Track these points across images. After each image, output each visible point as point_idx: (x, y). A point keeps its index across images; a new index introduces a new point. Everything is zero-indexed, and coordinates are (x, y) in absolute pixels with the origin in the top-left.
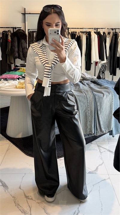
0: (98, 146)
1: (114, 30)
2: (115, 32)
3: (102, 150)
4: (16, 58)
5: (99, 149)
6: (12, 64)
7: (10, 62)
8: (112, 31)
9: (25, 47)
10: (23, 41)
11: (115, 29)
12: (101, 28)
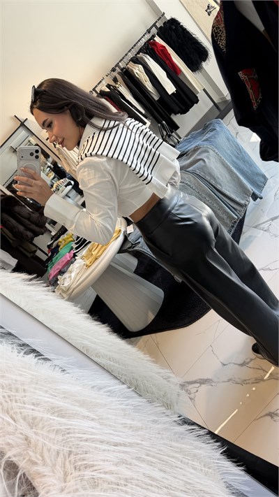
0: (256, 227)
1: (117, 68)
2: (122, 70)
3: (265, 226)
4: (32, 239)
5: (260, 229)
6: (36, 251)
7: (30, 253)
8: (115, 74)
9: (29, 214)
10: (17, 209)
11: (117, 65)
12: (98, 84)
